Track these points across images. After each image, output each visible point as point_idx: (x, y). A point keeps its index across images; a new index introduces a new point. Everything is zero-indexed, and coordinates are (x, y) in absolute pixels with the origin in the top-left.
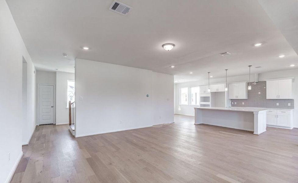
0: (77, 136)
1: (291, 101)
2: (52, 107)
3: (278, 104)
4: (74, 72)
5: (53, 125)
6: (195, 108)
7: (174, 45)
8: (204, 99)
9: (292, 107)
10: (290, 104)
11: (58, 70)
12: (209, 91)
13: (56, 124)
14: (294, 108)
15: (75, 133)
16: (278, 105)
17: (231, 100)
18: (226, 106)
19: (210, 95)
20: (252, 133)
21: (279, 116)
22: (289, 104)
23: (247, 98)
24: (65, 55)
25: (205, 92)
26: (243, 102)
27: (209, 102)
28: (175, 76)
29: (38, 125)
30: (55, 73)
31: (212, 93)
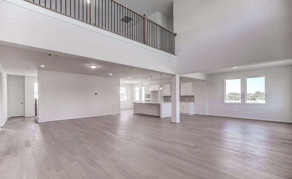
0: (39, 122)
1: (193, 97)
2: (22, 103)
3: (187, 99)
4: (37, 76)
5: (23, 117)
6: (133, 103)
7: (96, 66)
8: (148, 96)
9: (193, 101)
11: (26, 75)
12: (151, 90)
13: (25, 116)
15: (38, 120)
17: (164, 96)
18: (159, 101)
19: (150, 93)
20: (159, 117)
24: (29, 68)
25: (147, 90)
27: (150, 98)
28: (120, 79)
29: (10, 117)
30: (23, 77)
31: (152, 91)
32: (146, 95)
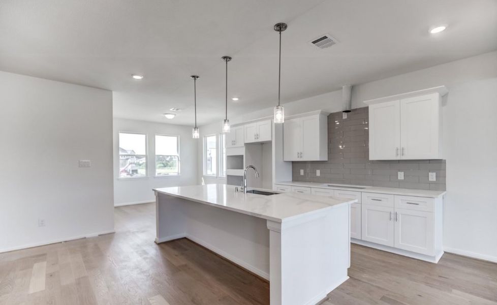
1: (437, 165)
3: (401, 176)
8: (237, 162)
9: (440, 185)
10: (434, 174)
14: (445, 190)
16: (403, 178)
17: (293, 162)
18: (274, 186)
19: (242, 152)
21: (400, 217)
22: (432, 177)
23: (326, 159)
25: (233, 143)
26: (318, 169)
31: (249, 146)
32: (229, 157)
